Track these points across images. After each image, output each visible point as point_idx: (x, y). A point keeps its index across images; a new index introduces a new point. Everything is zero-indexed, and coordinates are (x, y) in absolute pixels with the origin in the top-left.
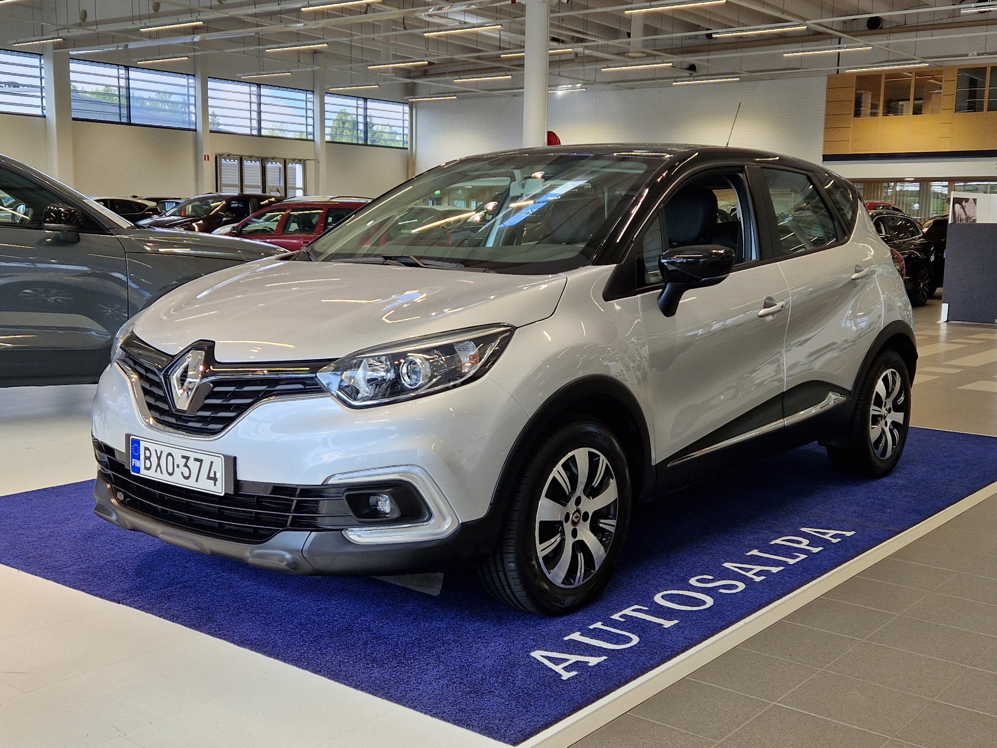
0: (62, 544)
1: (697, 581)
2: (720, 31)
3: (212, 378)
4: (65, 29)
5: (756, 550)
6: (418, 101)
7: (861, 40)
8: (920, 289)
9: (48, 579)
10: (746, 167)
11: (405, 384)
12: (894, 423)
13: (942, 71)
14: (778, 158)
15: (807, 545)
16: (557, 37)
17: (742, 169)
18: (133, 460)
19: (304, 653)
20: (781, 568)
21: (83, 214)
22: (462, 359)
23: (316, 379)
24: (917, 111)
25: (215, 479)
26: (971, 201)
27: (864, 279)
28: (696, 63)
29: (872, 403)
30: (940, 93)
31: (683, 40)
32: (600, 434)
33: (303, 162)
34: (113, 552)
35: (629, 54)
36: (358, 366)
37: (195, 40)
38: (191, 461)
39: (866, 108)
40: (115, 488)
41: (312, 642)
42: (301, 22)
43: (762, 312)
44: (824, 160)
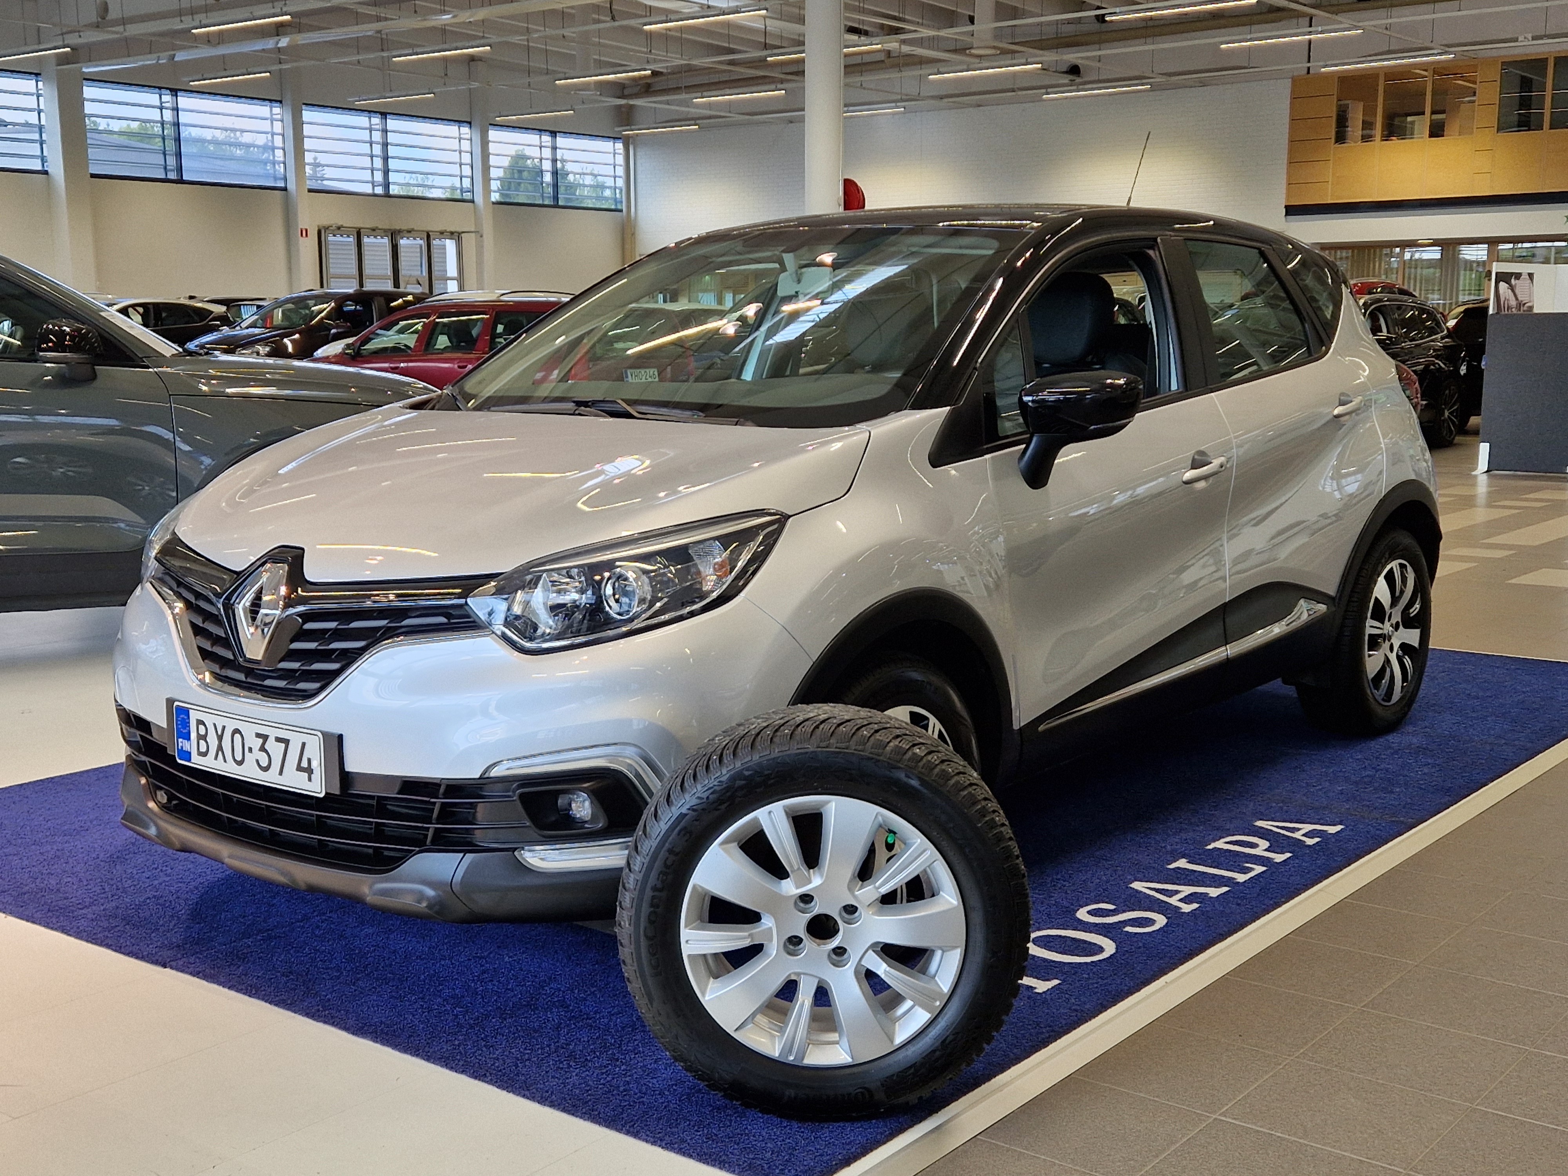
0: (75, 869)
1: (1089, 912)
2: (1118, 10)
3: (301, 608)
4: (75, 32)
5: (1184, 860)
6: (637, 135)
7: (1345, 19)
8: (1444, 421)
9: (52, 929)
10: (1159, 240)
11: (611, 612)
12: (1404, 646)
13: (1475, 66)
14: (1212, 223)
15: (1266, 850)
16: (856, 25)
17: (1152, 243)
18: (180, 740)
19: (459, 1045)
20: (1225, 889)
21: (100, 334)
22: (702, 569)
23: (466, 607)
24: (1437, 131)
25: (309, 771)
26: (1525, 276)
27: (1354, 414)
28: (1079, 62)
29: (1369, 615)
30: (1474, 102)
31: (1059, 26)
32: (928, 683)
33: (456, 236)
34: (156, 882)
35: (973, 51)
36: (534, 584)
37: (280, 45)
38: (271, 740)
39: (1355, 129)
40: (152, 783)
41: (472, 1027)
42: (448, 13)
43: (1189, 475)
44: (1287, 214)
